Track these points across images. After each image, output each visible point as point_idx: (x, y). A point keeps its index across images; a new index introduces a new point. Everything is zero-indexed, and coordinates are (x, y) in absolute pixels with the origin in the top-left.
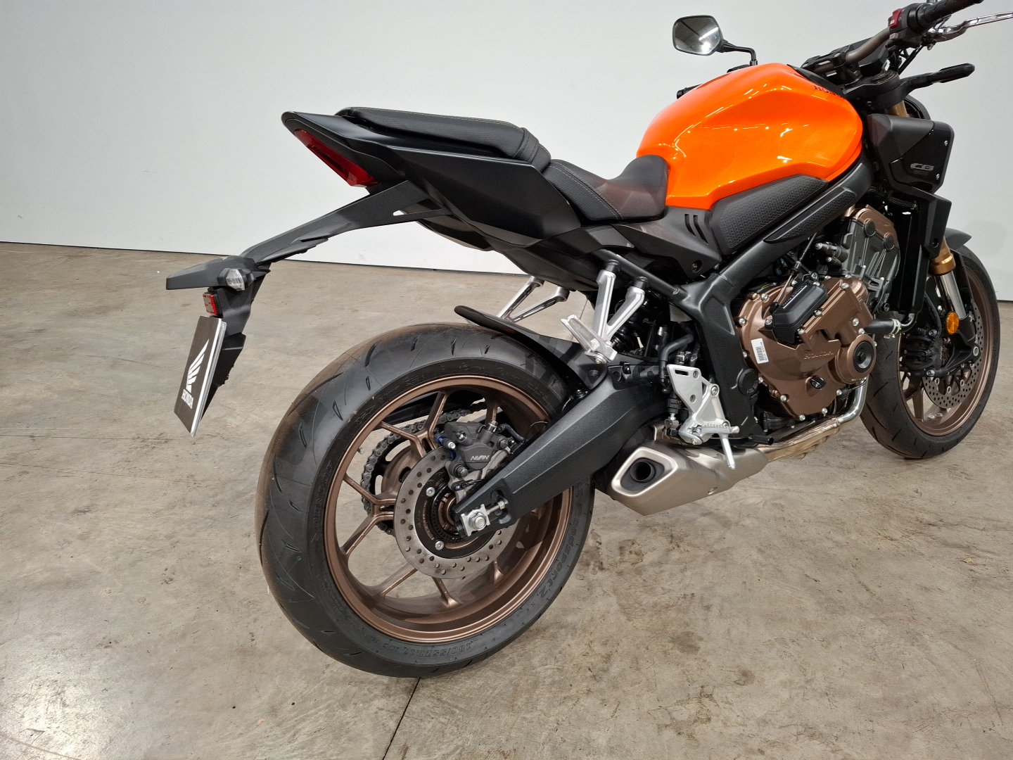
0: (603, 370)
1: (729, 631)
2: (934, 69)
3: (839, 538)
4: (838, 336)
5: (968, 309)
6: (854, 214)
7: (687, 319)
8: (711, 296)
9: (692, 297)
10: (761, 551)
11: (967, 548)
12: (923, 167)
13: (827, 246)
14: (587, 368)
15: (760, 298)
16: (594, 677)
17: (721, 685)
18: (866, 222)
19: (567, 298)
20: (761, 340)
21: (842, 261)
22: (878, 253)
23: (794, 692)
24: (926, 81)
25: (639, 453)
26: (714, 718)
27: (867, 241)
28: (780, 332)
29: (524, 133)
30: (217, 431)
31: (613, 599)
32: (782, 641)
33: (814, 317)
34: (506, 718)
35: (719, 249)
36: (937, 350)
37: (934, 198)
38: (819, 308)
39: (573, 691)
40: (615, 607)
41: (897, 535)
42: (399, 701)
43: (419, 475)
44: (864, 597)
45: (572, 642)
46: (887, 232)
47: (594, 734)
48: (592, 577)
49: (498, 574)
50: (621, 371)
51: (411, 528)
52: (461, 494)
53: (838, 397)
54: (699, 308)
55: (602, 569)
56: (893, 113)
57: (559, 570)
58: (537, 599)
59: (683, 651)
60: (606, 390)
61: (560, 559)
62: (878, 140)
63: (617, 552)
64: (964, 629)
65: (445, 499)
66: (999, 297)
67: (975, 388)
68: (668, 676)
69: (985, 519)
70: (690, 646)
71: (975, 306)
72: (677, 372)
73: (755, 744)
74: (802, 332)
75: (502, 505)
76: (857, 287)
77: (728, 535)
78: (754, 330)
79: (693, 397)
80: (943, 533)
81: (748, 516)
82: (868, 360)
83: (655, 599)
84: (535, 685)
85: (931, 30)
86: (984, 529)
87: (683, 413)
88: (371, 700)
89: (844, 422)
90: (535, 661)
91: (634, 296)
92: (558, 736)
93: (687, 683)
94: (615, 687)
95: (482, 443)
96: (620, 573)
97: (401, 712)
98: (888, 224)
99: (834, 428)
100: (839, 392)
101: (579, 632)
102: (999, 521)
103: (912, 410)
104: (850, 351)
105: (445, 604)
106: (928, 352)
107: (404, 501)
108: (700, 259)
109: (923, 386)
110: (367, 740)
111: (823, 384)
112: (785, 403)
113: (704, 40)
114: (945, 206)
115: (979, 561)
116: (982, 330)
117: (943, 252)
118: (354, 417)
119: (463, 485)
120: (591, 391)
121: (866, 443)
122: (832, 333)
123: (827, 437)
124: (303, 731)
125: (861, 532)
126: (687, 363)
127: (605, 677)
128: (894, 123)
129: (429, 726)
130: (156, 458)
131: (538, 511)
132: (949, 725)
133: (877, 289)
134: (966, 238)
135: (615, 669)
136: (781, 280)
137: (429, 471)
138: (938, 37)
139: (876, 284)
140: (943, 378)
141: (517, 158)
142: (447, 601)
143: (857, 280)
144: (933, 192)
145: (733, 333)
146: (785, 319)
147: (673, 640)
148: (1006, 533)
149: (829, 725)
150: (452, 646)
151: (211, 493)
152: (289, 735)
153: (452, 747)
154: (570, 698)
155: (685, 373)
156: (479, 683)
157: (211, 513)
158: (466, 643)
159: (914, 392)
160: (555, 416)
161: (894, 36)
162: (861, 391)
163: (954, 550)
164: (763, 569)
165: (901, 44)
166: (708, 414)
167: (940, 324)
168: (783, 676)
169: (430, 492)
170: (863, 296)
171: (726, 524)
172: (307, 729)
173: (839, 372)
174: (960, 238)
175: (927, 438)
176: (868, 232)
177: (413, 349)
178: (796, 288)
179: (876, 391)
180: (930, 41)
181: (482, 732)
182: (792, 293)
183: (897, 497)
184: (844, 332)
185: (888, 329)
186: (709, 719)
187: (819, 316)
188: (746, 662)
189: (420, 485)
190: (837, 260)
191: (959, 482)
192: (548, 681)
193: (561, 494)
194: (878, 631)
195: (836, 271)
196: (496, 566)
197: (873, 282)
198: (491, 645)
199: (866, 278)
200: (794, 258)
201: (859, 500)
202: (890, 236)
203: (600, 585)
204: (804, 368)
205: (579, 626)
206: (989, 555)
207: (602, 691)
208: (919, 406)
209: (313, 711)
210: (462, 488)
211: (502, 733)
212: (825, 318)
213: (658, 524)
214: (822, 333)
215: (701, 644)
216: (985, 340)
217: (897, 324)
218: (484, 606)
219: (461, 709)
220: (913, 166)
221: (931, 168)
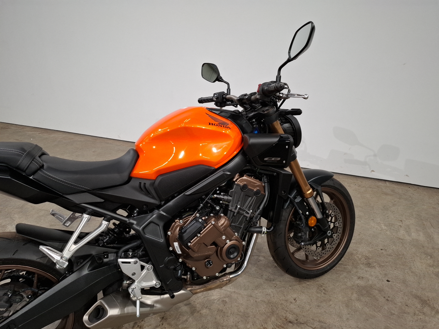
4: (214, 244)
6: (237, 180)
8: (150, 222)
12: (273, 159)
13: (219, 196)
15: (180, 222)
18: (243, 183)
20: (177, 243)
21: (228, 203)
22: (251, 198)
25: (99, 302)
33: (196, 237)
35: (157, 199)
37: (281, 173)
38: (199, 233)
54: (141, 229)
69: (319, 321)
72: (124, 262)
74: (189, 244)
78: (175, 238)
79: (134, 273)
82: (236, 253)
91: (101, 225)
100: (225, 266)
102: (325, 323)
112: (195, 271)
117: (305, 188)
122: (209, 244)
133: (248, 216)
139: (248, 213)
145: (163, 240)
155: (129, 263)
166: (146, 279)
176: (244, 188)
184: (218, 242)
187: (199, 237)
190: (225, 202)
191: (319, 295)
201: (265, 302)
212: (201, 239)
214: (204, 244)
217: (264, 230)
220: (266, 159)
221: (279, 159)
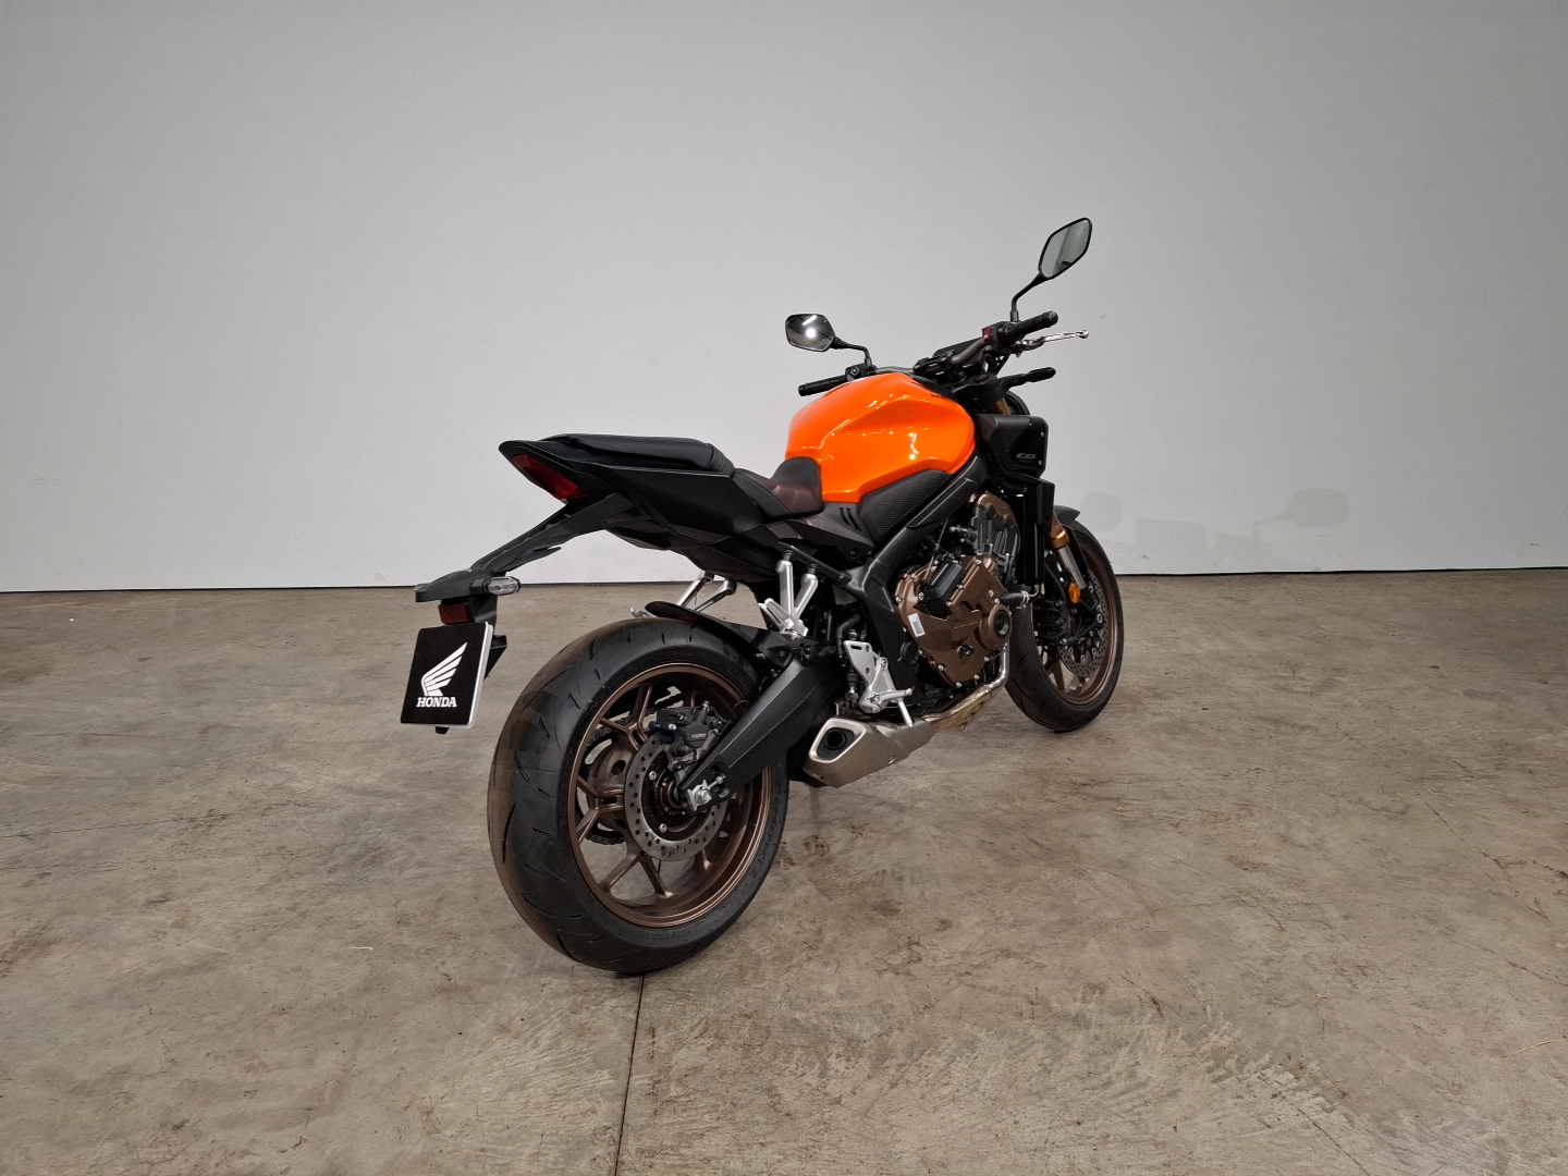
0: (789, 650)
1: (923, 894)
2: (1025, 371)
3: (1007, 807)
4: (978, 607)
5: (1087, 580)
6: (976, 500)
7: (851, 600)
8: (870, 579)
9: (856, 579)
10: (937, 827)
11: (1118, 799)
12: (1027, 456)
13: (958, 528)
14: (775, 650)
15: (911, 578)
16: (811, 947)
17: (925, 934)
18: (987, 506)
19: (735, 590)
20: (916, 615)
21: (973, 541)
22: (1001, 531)
23: (988, 928)
24: (1020, 380)
25: (830, 724)
26: (924, 958)
27: (990, 522)
28: (932, 606)
29: (712, 448)
30: (286, 798)
31: (810, 886)
32: (971, 893)
33: (957, 591)
34: (738, 991)
35: (871, 536)
36: (1066, 620)
37: (1040, 482)
38: (960, 583)
39: (795, 961)
40: (815, 892)
41: (1056, 798)
42: (631, 998)
43: (643, 759)
44: (1035, 850)
45: (782, 926)
46: (1006, 515)
47: (823, 988)
48: (785, 872)
49: (707, 864)
50: (802, 652)
51: (639, 811)
52: (681, 774)
53: (987, 663)
54: (863, 589)
55: (792, 864)
56: (998, 412)
57: (766, 849)
58: (750, 879)
59: (886, 915)
60: (794, 669)
61: (766, 838)
62: (988, 436)
63: (803, 847)
64: (1120, 861)
65: (664, 784)
66: (1117, 570)
67: (1107, 655)
68: (877, 935)
69: (1131, 774)
70: (892, 910)
71: (1093, 576)
72: (854, 647)
73: (963, 969)
74: (950, 604)
75: (720, 779)
76: (988, 562)
77: (905, 818)
78: (909, 607)
79: (868, 670)
80: (1096, 791)
81: (920, 800)
82: (1006, 626)
83: (850, 880)
84: (759, 962)
85: (1018, 342)
86: (1130, 783)
87: (861, 686)
88: (602, 1002)
89: (993, 689)
90: (752, 945)
91: (809, 582)
92: (792, 995)
93: (895, 938)
94: (832, 951)
95: (699, 722)
96: (812, 865)
97: (637, 1005)
98: (1006, 506)
99: (986, 694)
100: (986, 659)
101: (786, 917)
102: (1141, 774)
103: (1054, 681)
104: (990, 619)
105: (661, 896)
106: (1058, 622)
107: (631, 785)
108: (857, 546)
109: (1060, 657)
110: (612, 1031)
111: (972, 651)
112: (943, 672)
113: (809, 325)
114: (1050, 488)
115: (1128, 808)
116: (1103, 600)
117: (1054, 528)
118: (590, 705)
119: (683, 765)
120: (784, 669)
121: (1018, 723)
122: (974, 604)
123: (982, 703)
124: (543, 1038)
125: (1023, 799)
126: (858, 639)
127: (821, 946)
128: (998, 420)
129: (669, 1010)
130: (221, 836)
131: (738, 796)
132: (1114, 930)
133: (1005, 564)
134: (1076, 513)
135: (828, 938)
136: (924, 562)
137: (651, 755)
138: (1024, 348)
139: (1003, 560)
140: (1074, 645)
141: (711, 469)
142: (663, 893)
143: (987, 556)
144: (1038, 477)
145: (893, 610)
146: (935, 594)
147: (875, 908)
148: (1148, 783)
149: (1020, 946)
150: (681, 929)
151: (319, 860)
152: (530, 1043)
153: (696, 1021)
154: (794, 966)
155: (859, 648)
156: (704, 970)
157: (332, 879)
158: (692, 926)
159: (1053, 664)
160: (754, 697)
161: (988, 348)
162: (1005, 657)
163: (1107, 803)
164: (943, 841)
165: (994, 354)
166: (880, 686)
167: (1064, 595)
168: (976, 919)
169: (653, 776)
170: (994, 570)
171: (901, 809)
172: (547, 1035)
173: (984, 639)
174: (1070, 515)
175: (1073, 708)
176: (990, 514)
177: (629, 641)
178: (939, 566)
179: (1017, 662)
180: (1018, 350)
181: (721, 1005)
182: (937, 571)
183: (1052, 766)
184: (984, 604)
185: (1019, 600)
186: (920, 960)
187: (961, 589)
188: (943, 914)
189: (644, 769)
190: (968, 541)
191: (1106, 747)
192: (769, 958)
193: (760, 775)
194: (1050, 874)
195: (969, 551)
196: (705, 857)
197: (1000, 559)
198: (715, 927)
199: (994, 556)
200: (933, 541)
201: (1019, 772)
202: (1009, 517)
203: (795, 877)
204: (956, 638)
205: (785, 911)
206: (1135, 802)
207: (820, 957)
208: (1059, 677)
209: (546, 1021)
210: (682, 768)
211: (739, 1001)
212: (966, 591)
213: (837, 819)
214: (965, 604)
215: (901, 908)
216: (1109, 609)
217: (1025, 595)
218: (702, 892)
219: (693, 993)
220: (1019, 456)
221: (1034, 457)
